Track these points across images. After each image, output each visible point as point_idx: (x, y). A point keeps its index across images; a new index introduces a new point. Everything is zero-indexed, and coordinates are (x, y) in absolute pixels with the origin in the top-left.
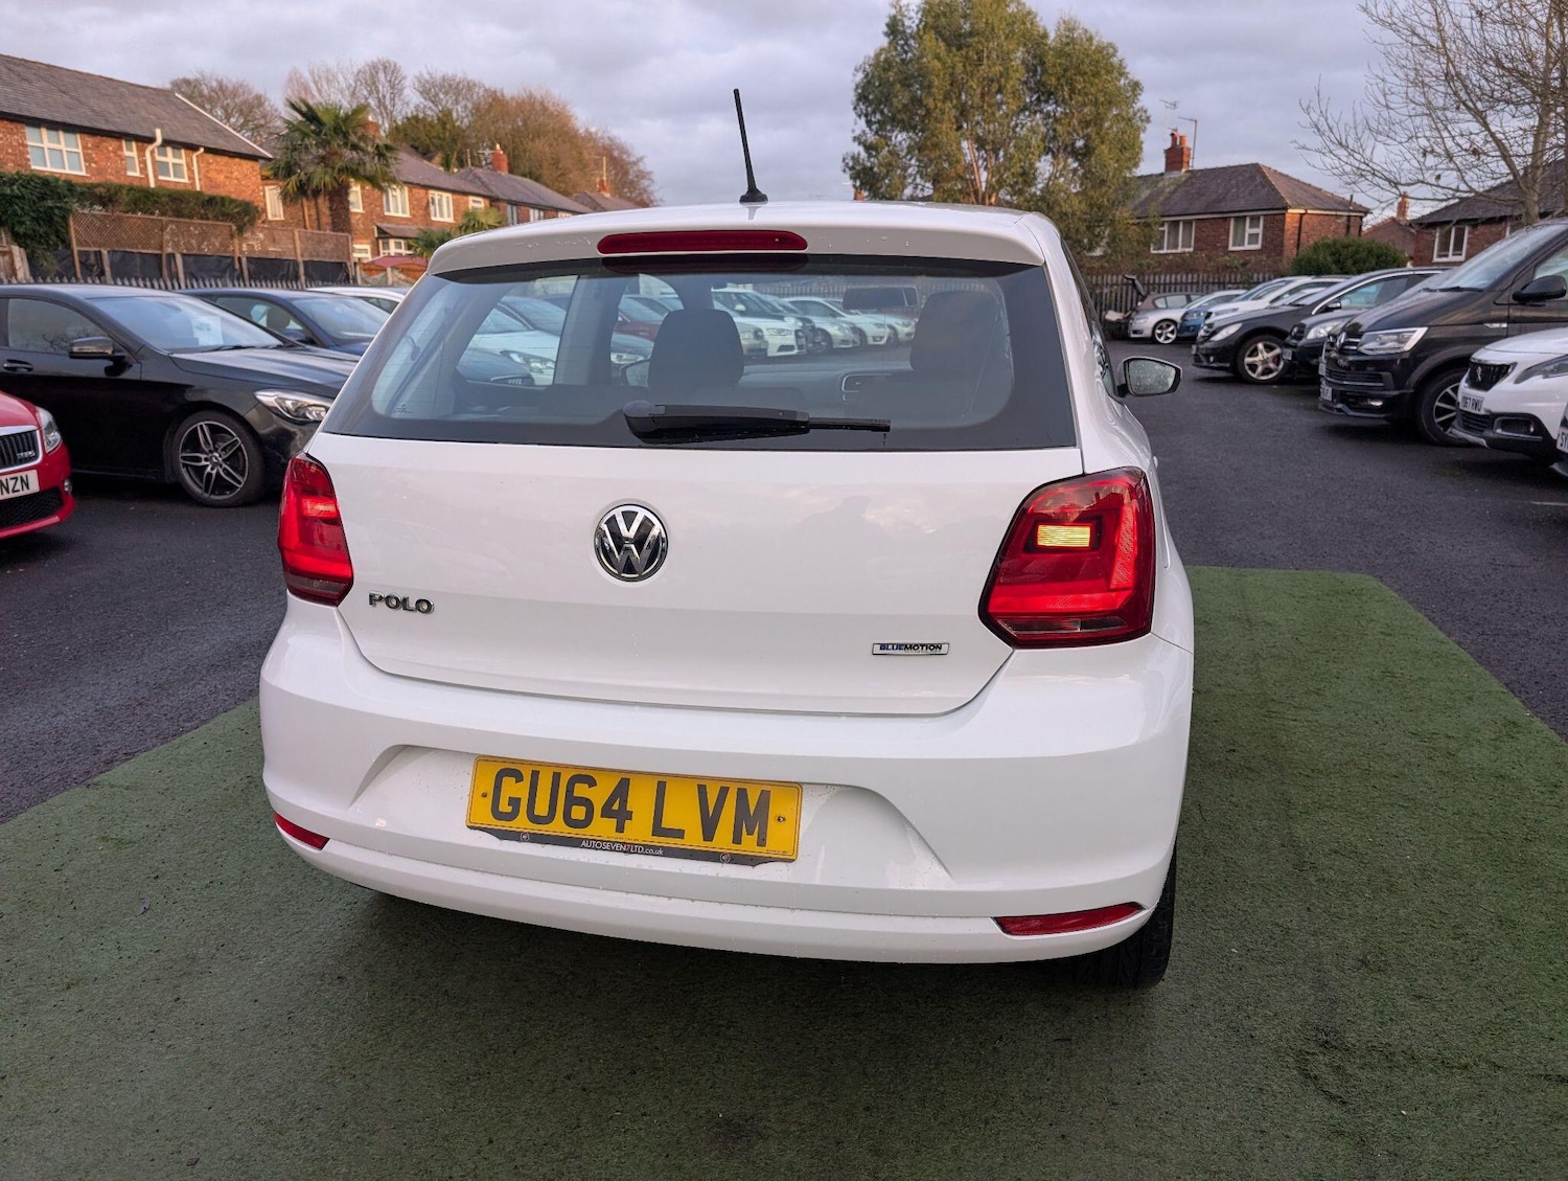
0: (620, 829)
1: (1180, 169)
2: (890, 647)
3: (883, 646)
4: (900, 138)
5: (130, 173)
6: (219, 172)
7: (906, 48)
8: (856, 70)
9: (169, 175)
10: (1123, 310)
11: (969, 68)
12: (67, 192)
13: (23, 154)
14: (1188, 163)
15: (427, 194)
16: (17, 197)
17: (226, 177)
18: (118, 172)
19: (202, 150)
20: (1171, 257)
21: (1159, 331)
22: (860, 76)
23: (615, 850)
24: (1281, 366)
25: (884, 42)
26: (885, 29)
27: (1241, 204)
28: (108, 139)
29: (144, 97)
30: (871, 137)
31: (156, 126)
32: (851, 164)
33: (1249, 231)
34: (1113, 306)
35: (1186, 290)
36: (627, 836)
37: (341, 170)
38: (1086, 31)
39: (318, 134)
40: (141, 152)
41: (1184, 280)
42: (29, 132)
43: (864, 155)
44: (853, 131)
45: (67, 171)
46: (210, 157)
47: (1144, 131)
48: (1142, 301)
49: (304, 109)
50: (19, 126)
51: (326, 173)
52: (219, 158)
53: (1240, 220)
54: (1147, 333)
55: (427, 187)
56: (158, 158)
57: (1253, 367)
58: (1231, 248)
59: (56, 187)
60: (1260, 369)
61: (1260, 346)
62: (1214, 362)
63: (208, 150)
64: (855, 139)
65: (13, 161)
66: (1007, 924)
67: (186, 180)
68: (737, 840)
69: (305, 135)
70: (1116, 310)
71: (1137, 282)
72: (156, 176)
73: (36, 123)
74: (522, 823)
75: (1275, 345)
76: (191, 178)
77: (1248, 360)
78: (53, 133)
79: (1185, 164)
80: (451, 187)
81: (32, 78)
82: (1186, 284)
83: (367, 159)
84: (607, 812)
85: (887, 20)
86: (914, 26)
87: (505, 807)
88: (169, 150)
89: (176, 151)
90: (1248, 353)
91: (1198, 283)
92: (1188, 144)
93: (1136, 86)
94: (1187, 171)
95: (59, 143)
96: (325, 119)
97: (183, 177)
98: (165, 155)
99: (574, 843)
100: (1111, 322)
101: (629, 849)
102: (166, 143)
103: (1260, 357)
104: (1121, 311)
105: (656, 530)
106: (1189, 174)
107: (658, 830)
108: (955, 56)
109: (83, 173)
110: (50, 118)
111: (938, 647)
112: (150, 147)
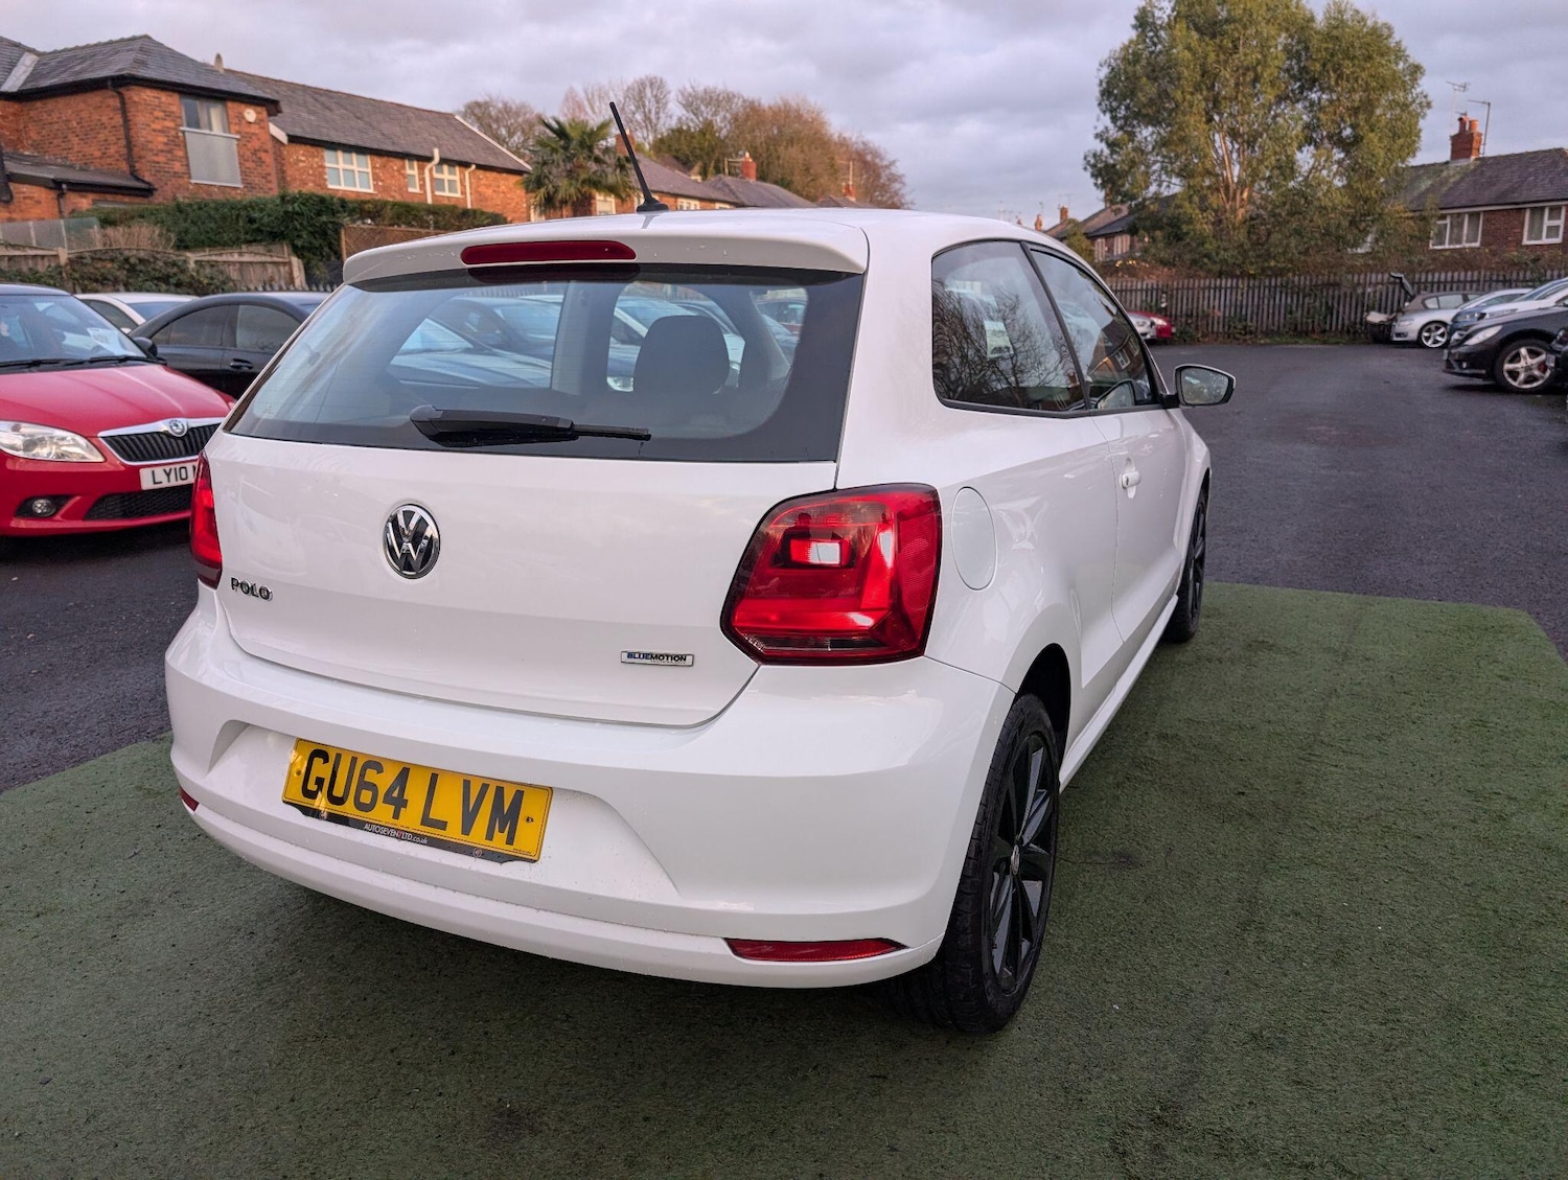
0: (396, 816)
1: (1468, 157)
2: (637, 656)
3: (630, 655)
4: (1146, 133)
5: (411, 190)
6: (488, 186)
7: (1155, 40)
8: (1101, 65)
9: (443, 190)
10: (1389, 310)
11: (1222, 57)
12: (341, 209)
13: (322, 174)
14: (1478, 150)
15: (676, 202)
16: (298, 214)
17: (494, 191)
18: (400, 189)
19: (474, 167)
20: (1448, 253)
21: (1426, 334)
22: (1105, 71)
23: (389, 835)
24: (1548, 373)
25: (1133, 34)
26: (1134, 22)
27: (1539, 193)
28: (394, 159)
29: (429, 120)
30: (1114, 133)
31: (435, 146)
32: (1092, 161)
33: (1547, 223)
34: (1377, 306)
35: (1464, 289)
36: (402, 823)
37: (584, 182)
38: (1357, 12)
39: (566, 148)
40: (422, 170)
41: (1462, 278)
42: (328, 154)
43: (1107, 151)
44: (1096, 128)
45: (358, 189)
46: (481, 173)
47: (1423, 117)
48: (1410, 301)
49: (555, 126)
50: (319, 149)
51: (571, 184)
52: (488, 174)
53: (1538, 212)
54: (1413, 336)
55: (677, 196)
56: (436, 175)
57: (1514, 374)
58: (1526, 242)
59: (331, 204)
60: (1522, 377)
61: (1523, 351)
62: (1466, 369)
63: (479, 167)
64: (1097, 136)
65: (314, 182)
66: (739, 947)
67: (458, 195)
68: (490, 836)
69: (554, 150)
70: (1379, 311)
71: (1404, 281)
72: (433, 192)
73: (333, 146)
74: (321, 802)
75: (1539, 350)
76: (463, 193)
77: (1507, 366)
78: (347, 155)
79: (1474, 151)
80: (699, 195)
81: (333, 106)
82: (1465, 282)
83: (609, 170)
84: (388, 799)
85: (1136, 12)
86: (1165, 16)
87: (312, 786)
88: (445, 168)
89: (452, 169)
90: (1508, 358)
91: (1479, 281)
92: (1479, 128)
93: (1416, 70)
94: (1477, 159)
95: (352, 164)
96: (573, 134)
97: (456, 192)
98: (442, 172)
99: (359, 825)
100: (1374, 325)
101: (401, 835)
102: (443, 161)
103: (1522, 363)
104: (1386, 313)
105: (430, 531)
106: (1478, 162)
107: (426, 821)
108: (1207, 45)
109: (371, 191)
110: (343, 141)
111: (682, 658)
112: (429, 166)
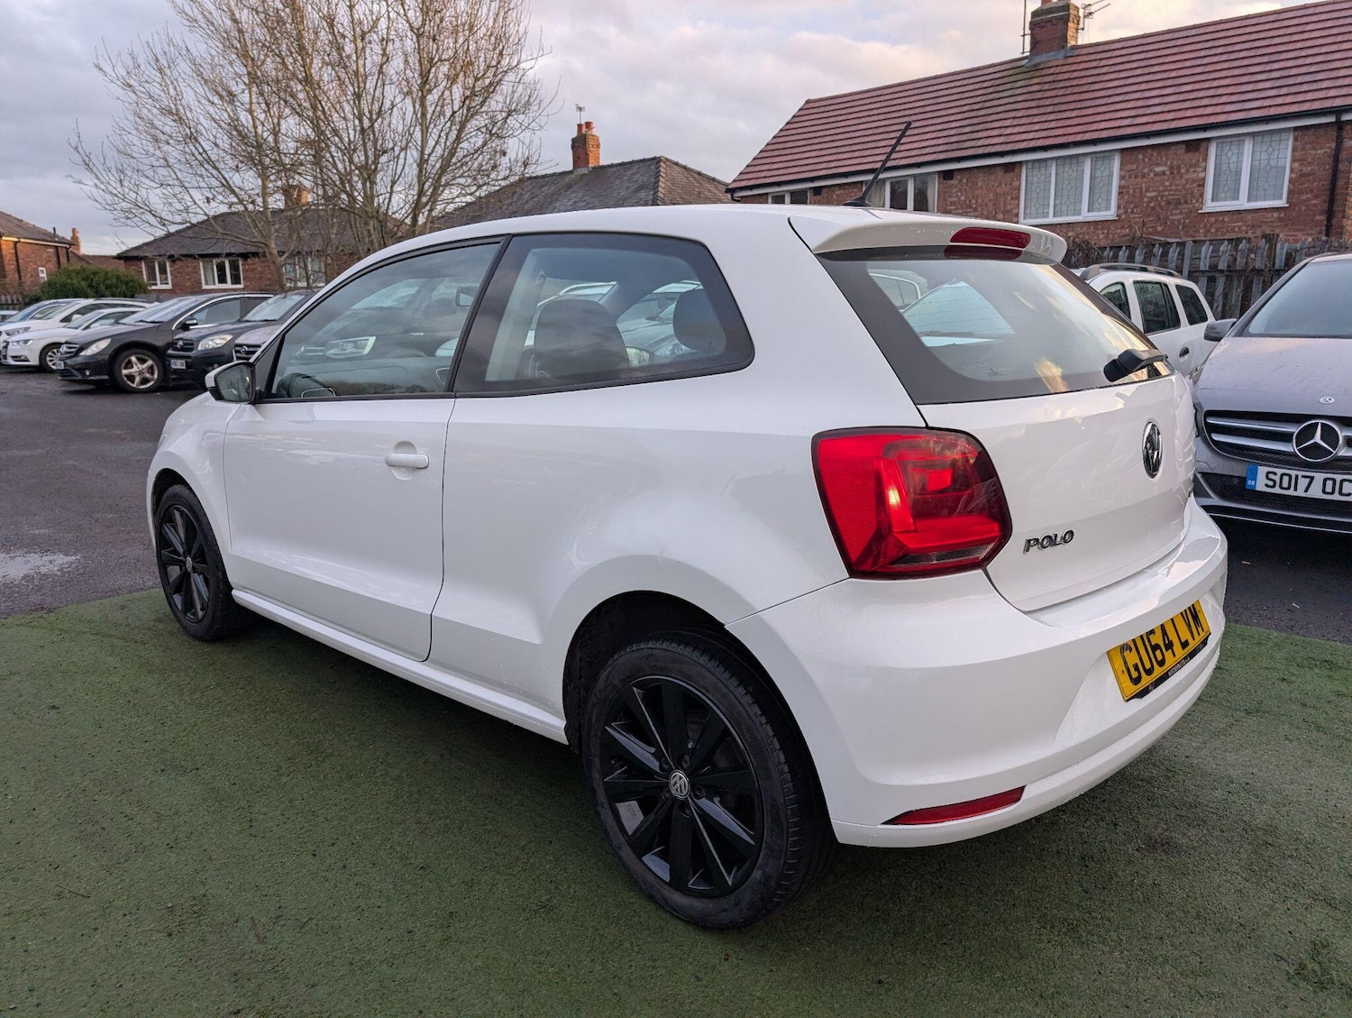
0: (1174, 655)
24: (156, 376)
57: (131, 378)
60: (138, 379)
61: (133, 359)
62: (91, 375)
74: (1147, 680)
75: (146, 357)
77: (125, 372)
84: (1167, 648)
87: (1135, 675)
90: (123, 365)
99: (1166, 676)
103: (135, 369)
107: (1182, 645)
